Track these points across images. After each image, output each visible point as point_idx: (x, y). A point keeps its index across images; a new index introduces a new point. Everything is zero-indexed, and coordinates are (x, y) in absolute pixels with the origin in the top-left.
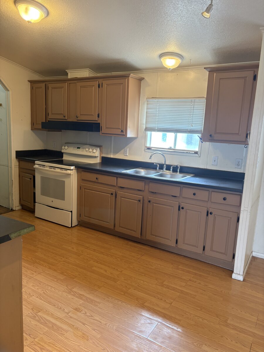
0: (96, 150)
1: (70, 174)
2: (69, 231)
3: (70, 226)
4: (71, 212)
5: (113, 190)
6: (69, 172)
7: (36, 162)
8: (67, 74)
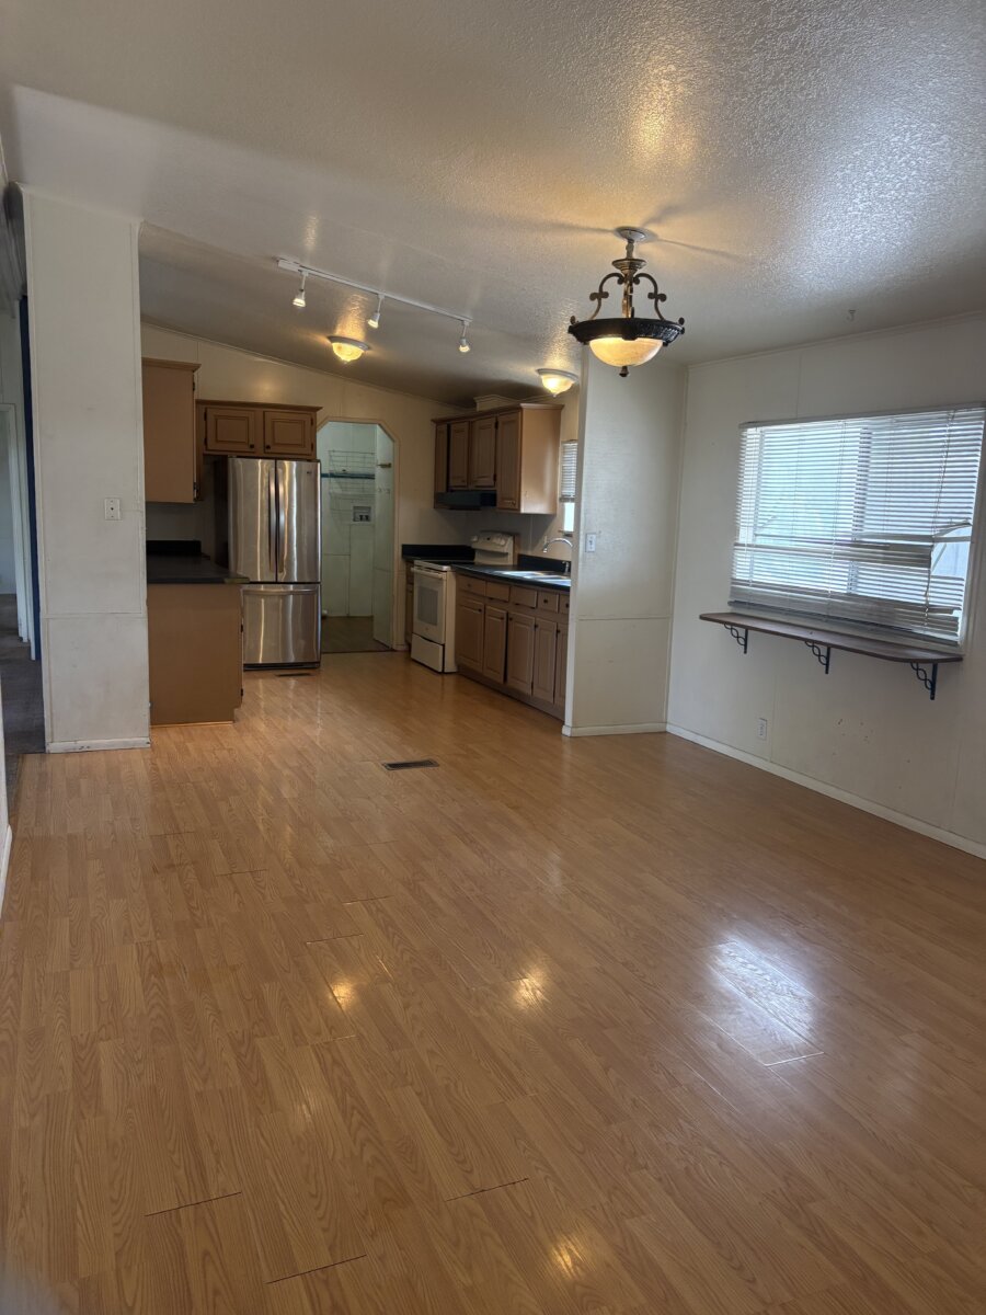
0: (506, 541)
1: (441, 579)
2: (439, 678)
3: (440, 670)
4: (444, 645)
5: (480, 604)
6: (440, 575)
7: (417, 562)
8: (475, 405)
